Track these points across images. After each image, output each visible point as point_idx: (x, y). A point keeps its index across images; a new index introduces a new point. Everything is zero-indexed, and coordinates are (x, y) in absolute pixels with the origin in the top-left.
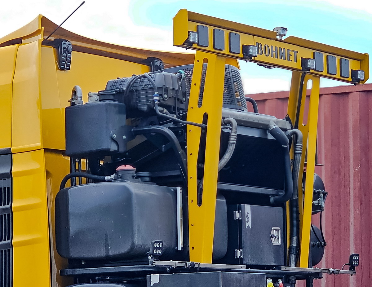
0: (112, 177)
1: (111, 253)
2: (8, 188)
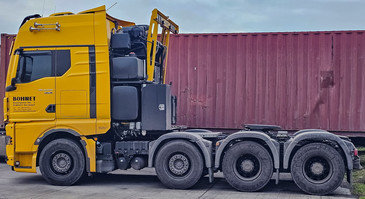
0: (128, 55)
1: (130, 78)
2: (94, 57)
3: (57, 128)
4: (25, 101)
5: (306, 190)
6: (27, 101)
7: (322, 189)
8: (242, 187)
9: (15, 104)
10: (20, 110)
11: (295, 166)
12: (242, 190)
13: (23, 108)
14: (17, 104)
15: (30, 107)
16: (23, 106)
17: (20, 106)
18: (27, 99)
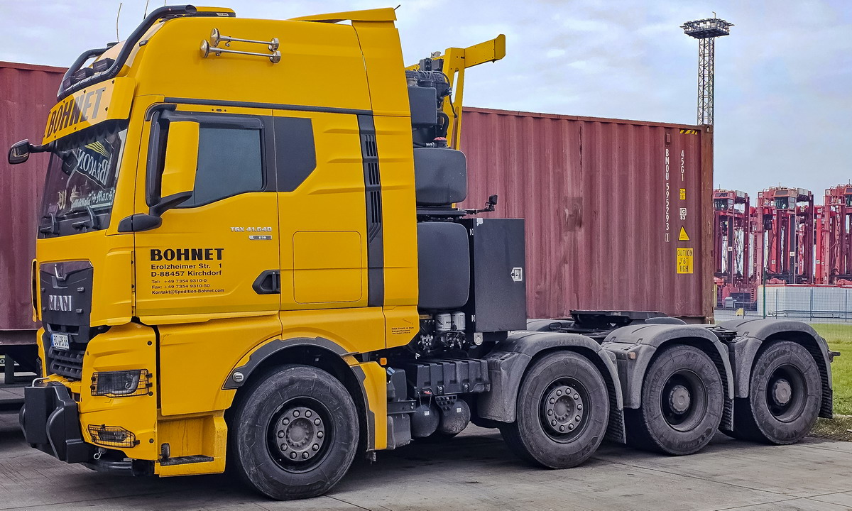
0: (431, 144)
2: (373, 143)
3: (285, 337)
4: (190, 262)
5: (773, 436)
6: (197, 262)
7: (795, 432)
8: (679, 446)
9: (158, 271)
10: (174, 289)
11: (757, 391)
12: (677, 453)
13: (185, 284)
14: (165, 271)
15: (205, 281)
16: (186, 276)
17: (175, 278)
18: (197, 254)
